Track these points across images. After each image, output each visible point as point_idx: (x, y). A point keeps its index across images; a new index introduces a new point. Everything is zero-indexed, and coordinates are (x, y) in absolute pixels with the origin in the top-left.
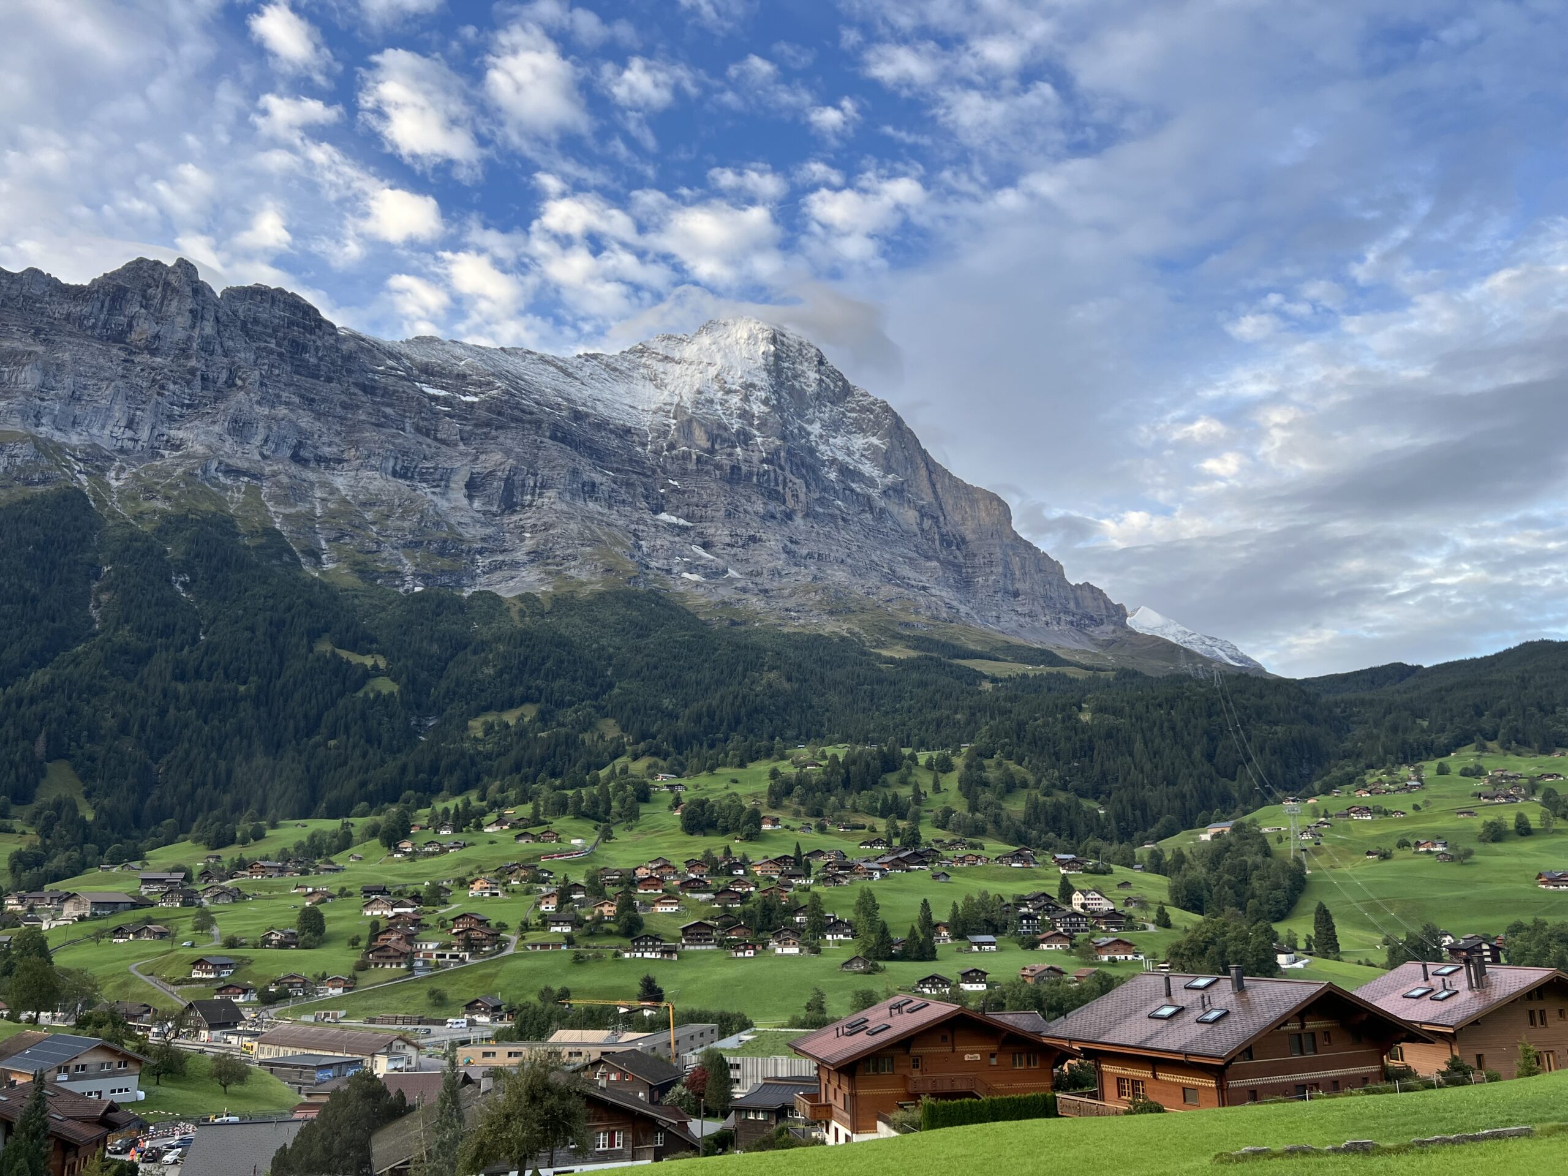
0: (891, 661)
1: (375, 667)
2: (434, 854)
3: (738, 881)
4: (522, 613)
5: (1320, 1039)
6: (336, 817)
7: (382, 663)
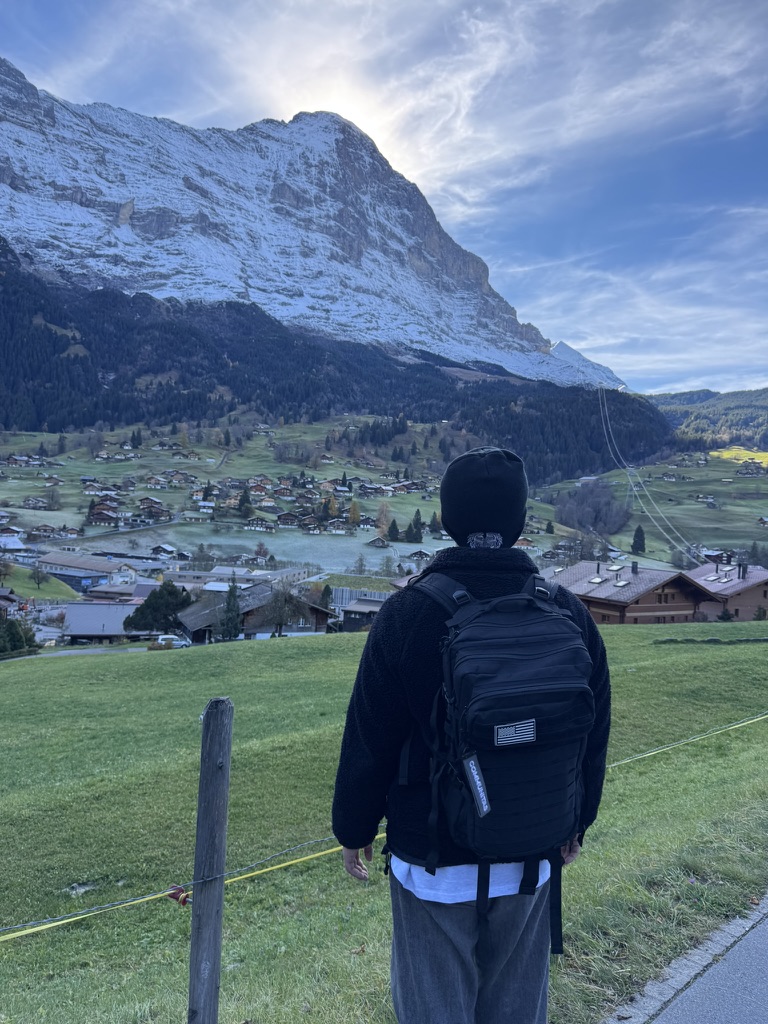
0: (404, 364)
1: (74, 338)
2: (121, 460)
3: (310, 491)
4: (168, 309)
5: (669, 597)
6: (54, 432)
7: (78, 335)
